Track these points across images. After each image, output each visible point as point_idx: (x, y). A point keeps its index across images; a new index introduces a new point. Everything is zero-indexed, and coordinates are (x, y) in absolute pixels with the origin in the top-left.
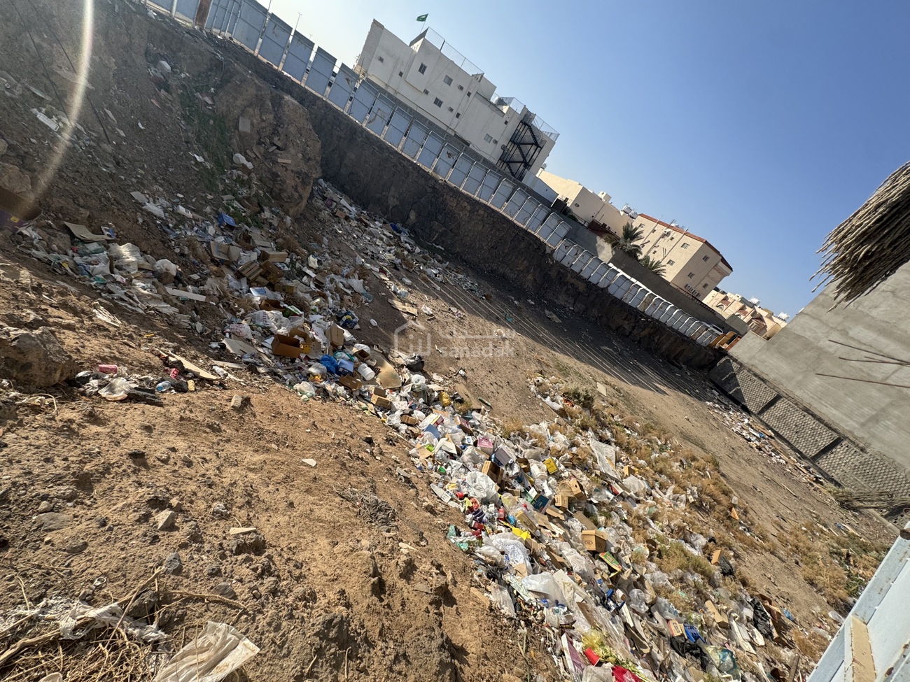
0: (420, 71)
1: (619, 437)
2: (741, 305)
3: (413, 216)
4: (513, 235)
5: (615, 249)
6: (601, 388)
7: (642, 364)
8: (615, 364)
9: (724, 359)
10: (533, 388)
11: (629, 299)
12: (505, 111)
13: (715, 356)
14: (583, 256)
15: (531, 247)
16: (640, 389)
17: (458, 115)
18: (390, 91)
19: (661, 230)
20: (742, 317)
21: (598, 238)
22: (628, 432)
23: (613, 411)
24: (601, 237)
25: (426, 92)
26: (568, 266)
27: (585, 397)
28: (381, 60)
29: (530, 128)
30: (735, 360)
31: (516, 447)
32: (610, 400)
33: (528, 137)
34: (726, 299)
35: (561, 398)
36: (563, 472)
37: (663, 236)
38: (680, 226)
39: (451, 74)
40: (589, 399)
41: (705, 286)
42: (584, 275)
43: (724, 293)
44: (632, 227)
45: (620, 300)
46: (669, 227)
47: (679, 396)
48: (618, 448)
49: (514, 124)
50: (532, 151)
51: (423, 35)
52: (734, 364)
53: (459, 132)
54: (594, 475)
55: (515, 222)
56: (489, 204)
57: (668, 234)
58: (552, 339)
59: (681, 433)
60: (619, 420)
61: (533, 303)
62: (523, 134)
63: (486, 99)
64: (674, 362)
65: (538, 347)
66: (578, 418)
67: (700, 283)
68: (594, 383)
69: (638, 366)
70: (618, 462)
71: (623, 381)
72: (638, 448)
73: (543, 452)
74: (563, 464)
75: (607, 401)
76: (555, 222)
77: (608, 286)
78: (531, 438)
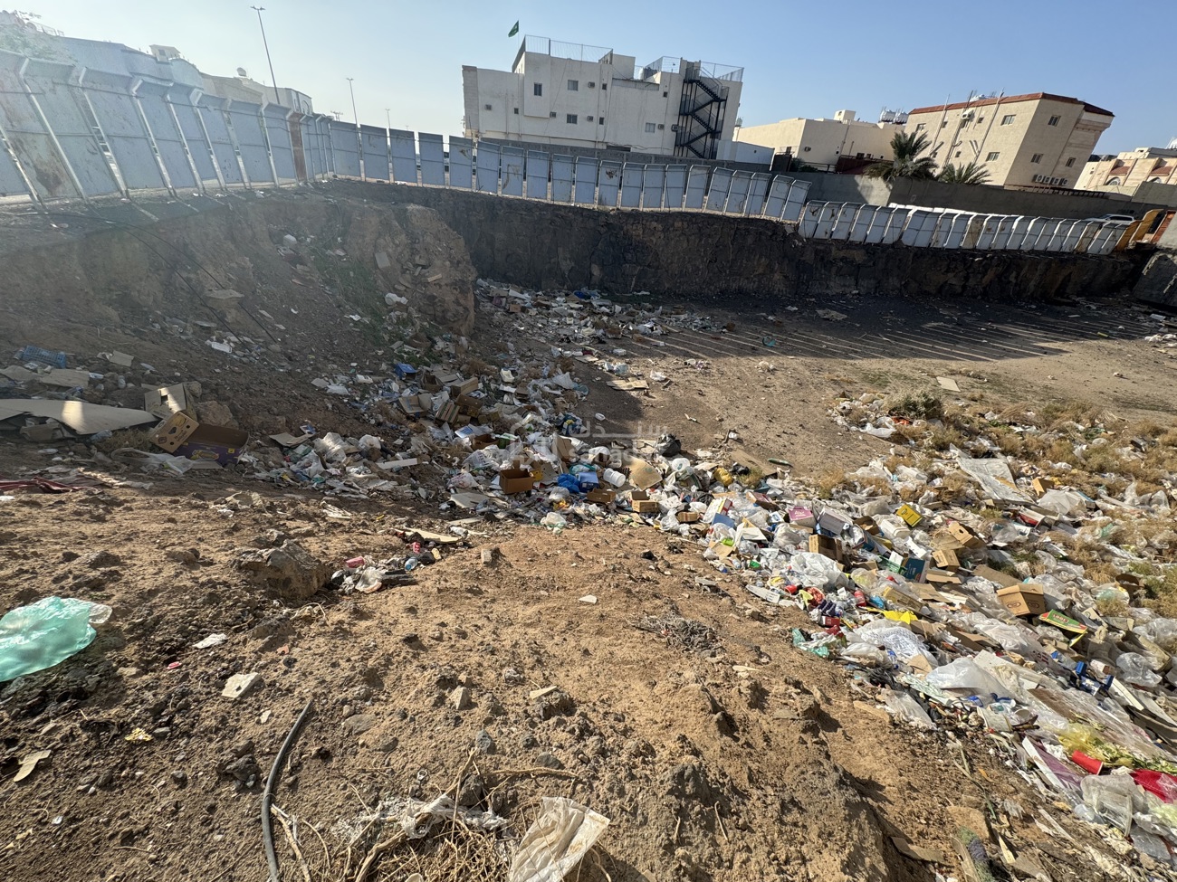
0: (535, 94)
1: (1005, 442)
2: (1153, 161)
3: (596, 271)
4: (732, 232)
5: (890, 181)
6: (948, 383)
7: (1002, 324)
8: (956, 342)
9: (1153, 260)
10: (840, 420)
11: (941, 240)
12: (658, 81)
13: (1133, 261)
14: (844, 213)
15: (763, 237)
16: (1013, 361)
17: (601, 121)
18: (512, 138)
19: (954, 117)
20: (1163, 180)
21: (858, 179)
22: (1018, 429)
23: (978, 408)
24: (861, 173)
25: (553, 115)
26: (827, 237)
27: (926, 405)
28: (489, 108)
29: (700, 83)
31: (845, 506)
32: (969, 395)
33: (702, 96)
34: (1118, 165)
35: (889, 419)
36: (933, 518)
37: (963, 124)
38: (987, 95)
39: (572, 75)
40: (933, 404)
41: (1070, 162)
42: (857, 238)
43: (1110, 158)
44: (905, 136)
45: (928, 249)
46: (968, 105)
47: (1089, 347)
48: (1010, 459)
49: (676, 91)
50: (714, 112)
51: (522, 50)
53: (611, 140)
54: (984, 508)
55: (728, 214)
56: (684, 209)
57: (971, 116)
58: (843, 344)
59: (1117, 400)
60: (996, 417)
61: (796, 309)
62: (693, 97)
63: (628, 80)
64: (1059, 299)
65: (826, 363)
66: (926, 437)
67: (1058, 163)
68: (933, 379)
69: (997, 330)
70: (1019, 477)
71: (980, 359)
72: (1045, 447)
73: (890, 500)
74: (928, 507)
75: (964, 397)
76: (784, 187)
77: (901, 237)
78: (863, 487)
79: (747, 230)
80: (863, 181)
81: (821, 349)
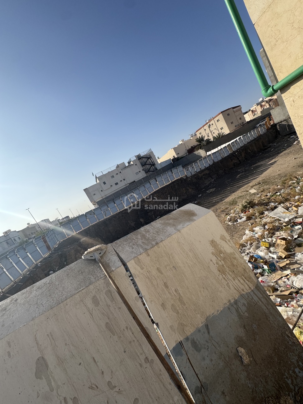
0: (104, 184)
1: (277, 200)
2: (259, 106)
3: (142, 220)
4: (171, 188)
5: (202, 149)
6: (253, 191)
7: (256, 164)
8: (247, 177)
9: (278, 126)
10: (230, 223)
11: (224, 155)
12: (132, 163)
13: (274, 129)
14: (195, 165)
15: (179, 184)
16: (265, 172)
17: (124, 180)
18: (104, 197)
19: (206, 127)
20: (265, 107)
21: (195, 153)
22: (279, 194)
23: (264, 194)
24: (195, 151)
25: (111, 186)
26: (195, 173)
27: (248, 204)
28: (94, 194)
29: (142, 158)
30: (281, 122)
31: (246, 253)
32: (260, 191)
33: (145, 160)
34: (252, 111)
35: (243, 214)
36: (273, 240)
37: (209, 127)
38: (210, 119)
39: (111, 175)
40: (250, 202)
41: (240, 119)
42: (203, 168)
43: (250, 110)
44: (198, 138)
45: (222, 159)
46: (207, 124)
47: (282, 156)
48: (282, 205)
49: (138, 163)
50: (150, 161)
51: (96, 177)
52: (283, 123)
53: (129, 182)
54: (284, 227)
55: (167, 184)
56: (155, 191)
57: (210, 125)
58: (219, 197)
59: (299, 166)
60: (270, 194)
61: (201, 195)
62: (143, 161)
63: (125, 167)
64: (265, 148)
65: (217, 206)
66: (256, 213)
67: (238, 121)
68: (248, 193)
69: (256, 166)
70: (288, 209)
71: (257, 178)
72: (289, 194)
73: (257, 243)
74: (269, 237)
75: (259, 192)
76: (176, 170)
77: (213, 161)
78: (247, 243)
79: (174, 185)
80: (196, 152)
81: (214, 203)
